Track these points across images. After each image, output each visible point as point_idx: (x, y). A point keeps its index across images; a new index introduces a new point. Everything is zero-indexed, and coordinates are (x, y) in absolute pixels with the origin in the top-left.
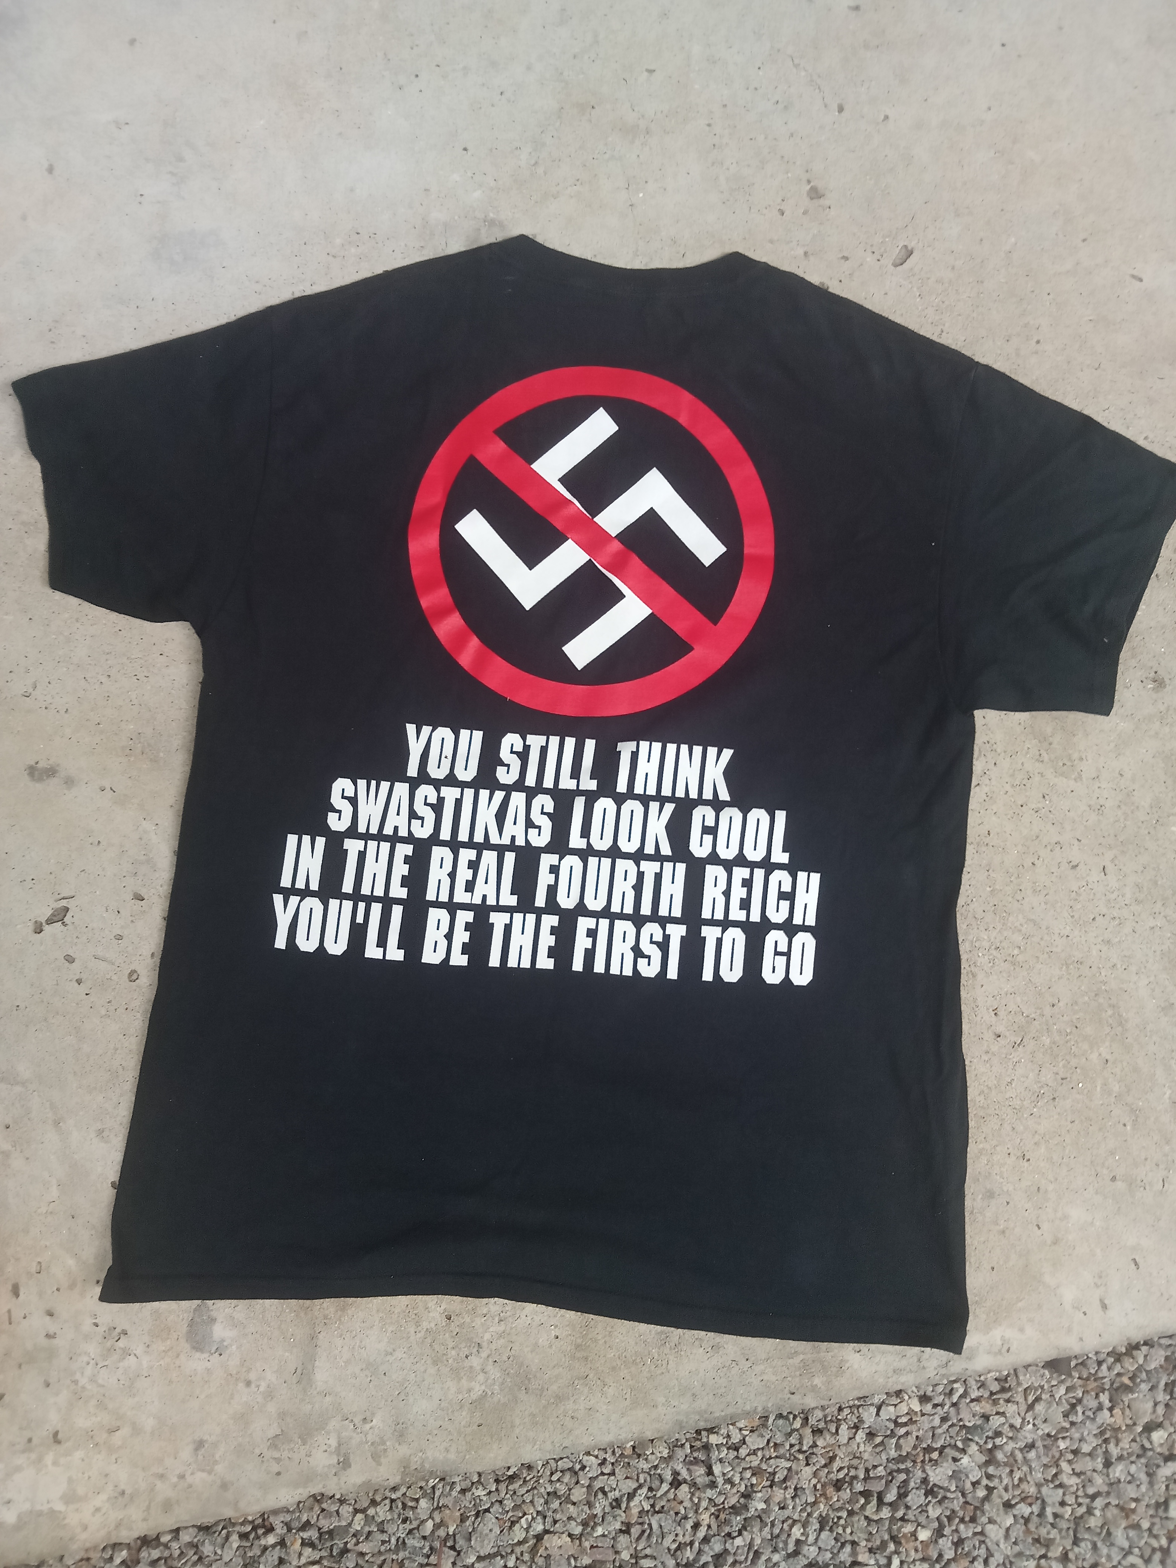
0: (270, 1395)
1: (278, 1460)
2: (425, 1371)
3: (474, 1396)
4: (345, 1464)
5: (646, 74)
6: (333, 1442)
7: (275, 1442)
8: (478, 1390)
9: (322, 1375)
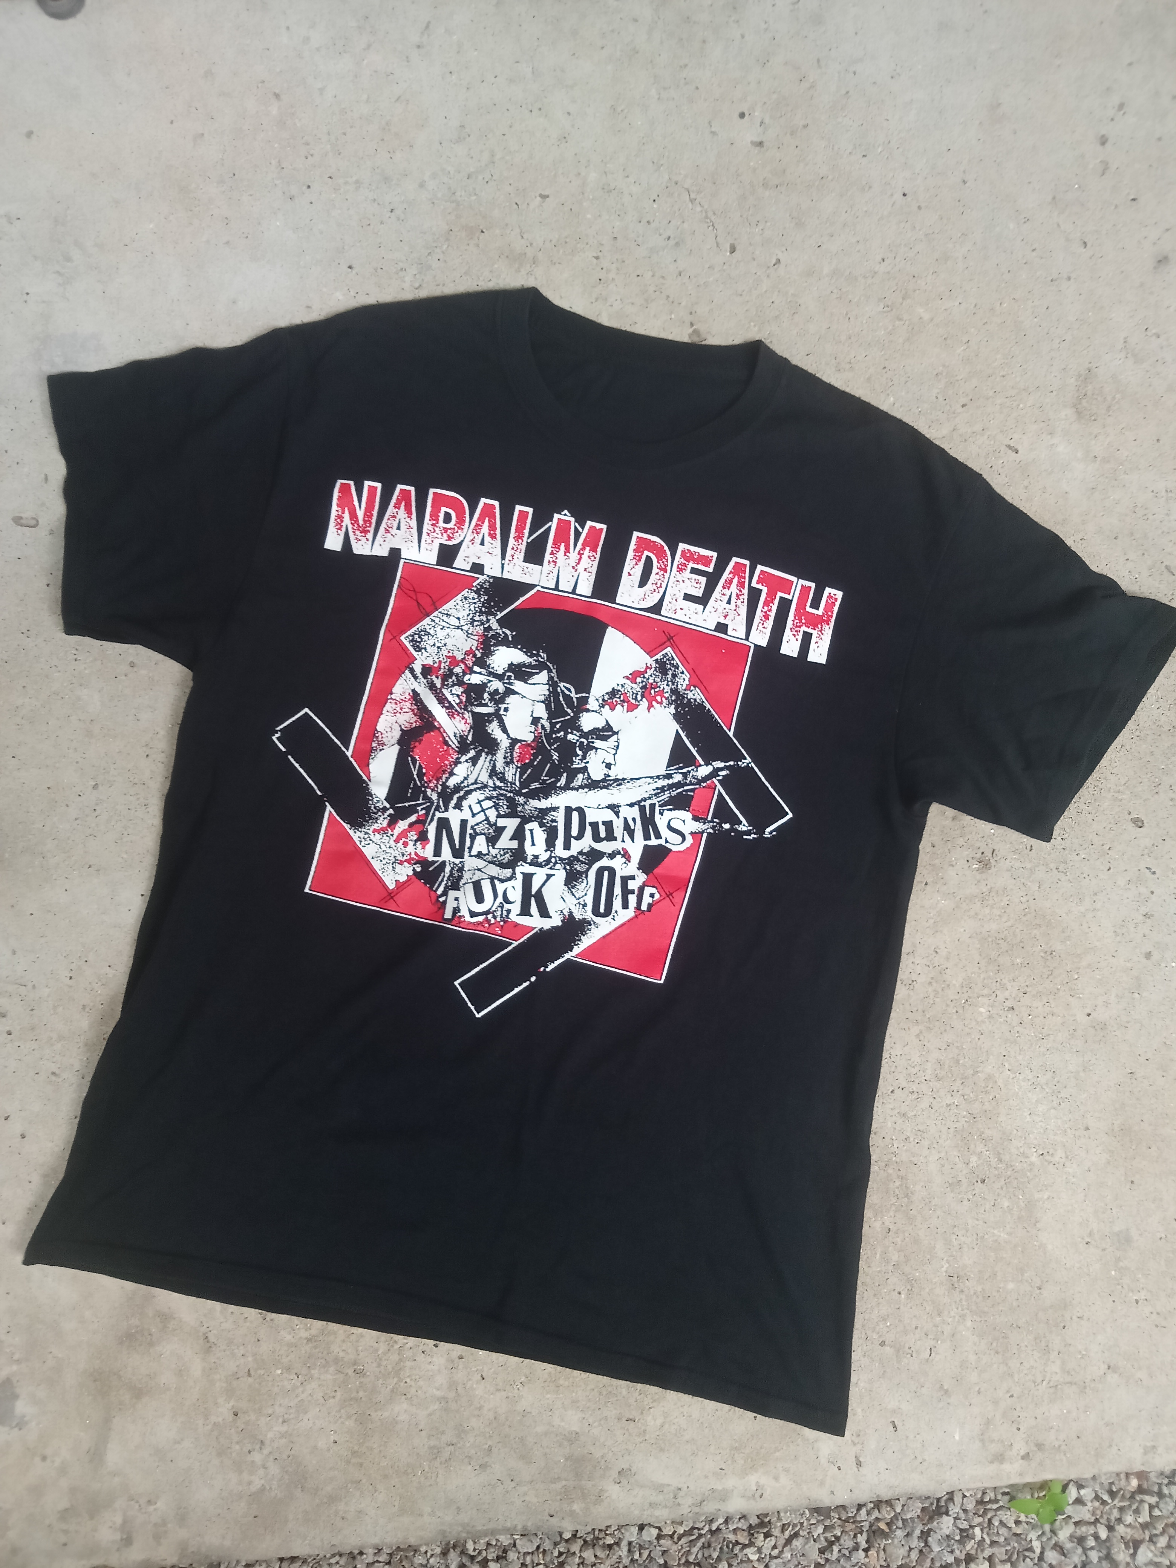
0: (63, 1470)
1: (66, 1532)
2: (209, 1462)
3: (254, 1488)
4: (128, 1541)
5: (539, 199)
6: (119, 1520)
7: (65, 1515)
8: (257, 1483)
9: (114, 1456)
